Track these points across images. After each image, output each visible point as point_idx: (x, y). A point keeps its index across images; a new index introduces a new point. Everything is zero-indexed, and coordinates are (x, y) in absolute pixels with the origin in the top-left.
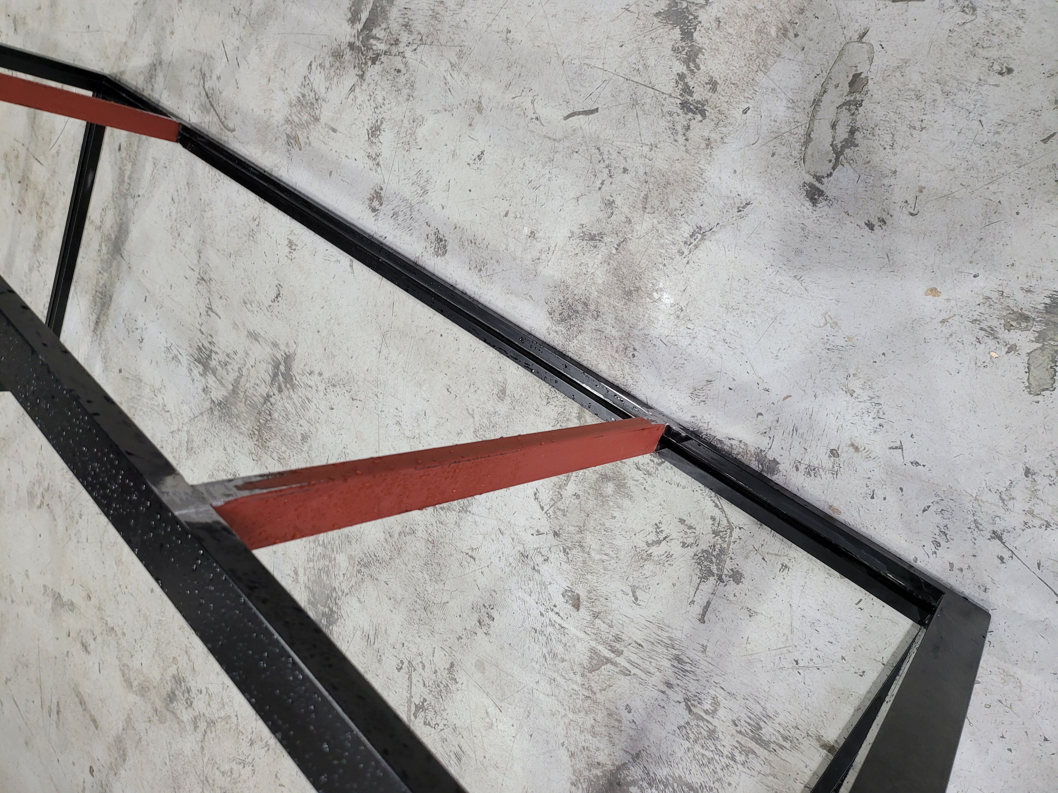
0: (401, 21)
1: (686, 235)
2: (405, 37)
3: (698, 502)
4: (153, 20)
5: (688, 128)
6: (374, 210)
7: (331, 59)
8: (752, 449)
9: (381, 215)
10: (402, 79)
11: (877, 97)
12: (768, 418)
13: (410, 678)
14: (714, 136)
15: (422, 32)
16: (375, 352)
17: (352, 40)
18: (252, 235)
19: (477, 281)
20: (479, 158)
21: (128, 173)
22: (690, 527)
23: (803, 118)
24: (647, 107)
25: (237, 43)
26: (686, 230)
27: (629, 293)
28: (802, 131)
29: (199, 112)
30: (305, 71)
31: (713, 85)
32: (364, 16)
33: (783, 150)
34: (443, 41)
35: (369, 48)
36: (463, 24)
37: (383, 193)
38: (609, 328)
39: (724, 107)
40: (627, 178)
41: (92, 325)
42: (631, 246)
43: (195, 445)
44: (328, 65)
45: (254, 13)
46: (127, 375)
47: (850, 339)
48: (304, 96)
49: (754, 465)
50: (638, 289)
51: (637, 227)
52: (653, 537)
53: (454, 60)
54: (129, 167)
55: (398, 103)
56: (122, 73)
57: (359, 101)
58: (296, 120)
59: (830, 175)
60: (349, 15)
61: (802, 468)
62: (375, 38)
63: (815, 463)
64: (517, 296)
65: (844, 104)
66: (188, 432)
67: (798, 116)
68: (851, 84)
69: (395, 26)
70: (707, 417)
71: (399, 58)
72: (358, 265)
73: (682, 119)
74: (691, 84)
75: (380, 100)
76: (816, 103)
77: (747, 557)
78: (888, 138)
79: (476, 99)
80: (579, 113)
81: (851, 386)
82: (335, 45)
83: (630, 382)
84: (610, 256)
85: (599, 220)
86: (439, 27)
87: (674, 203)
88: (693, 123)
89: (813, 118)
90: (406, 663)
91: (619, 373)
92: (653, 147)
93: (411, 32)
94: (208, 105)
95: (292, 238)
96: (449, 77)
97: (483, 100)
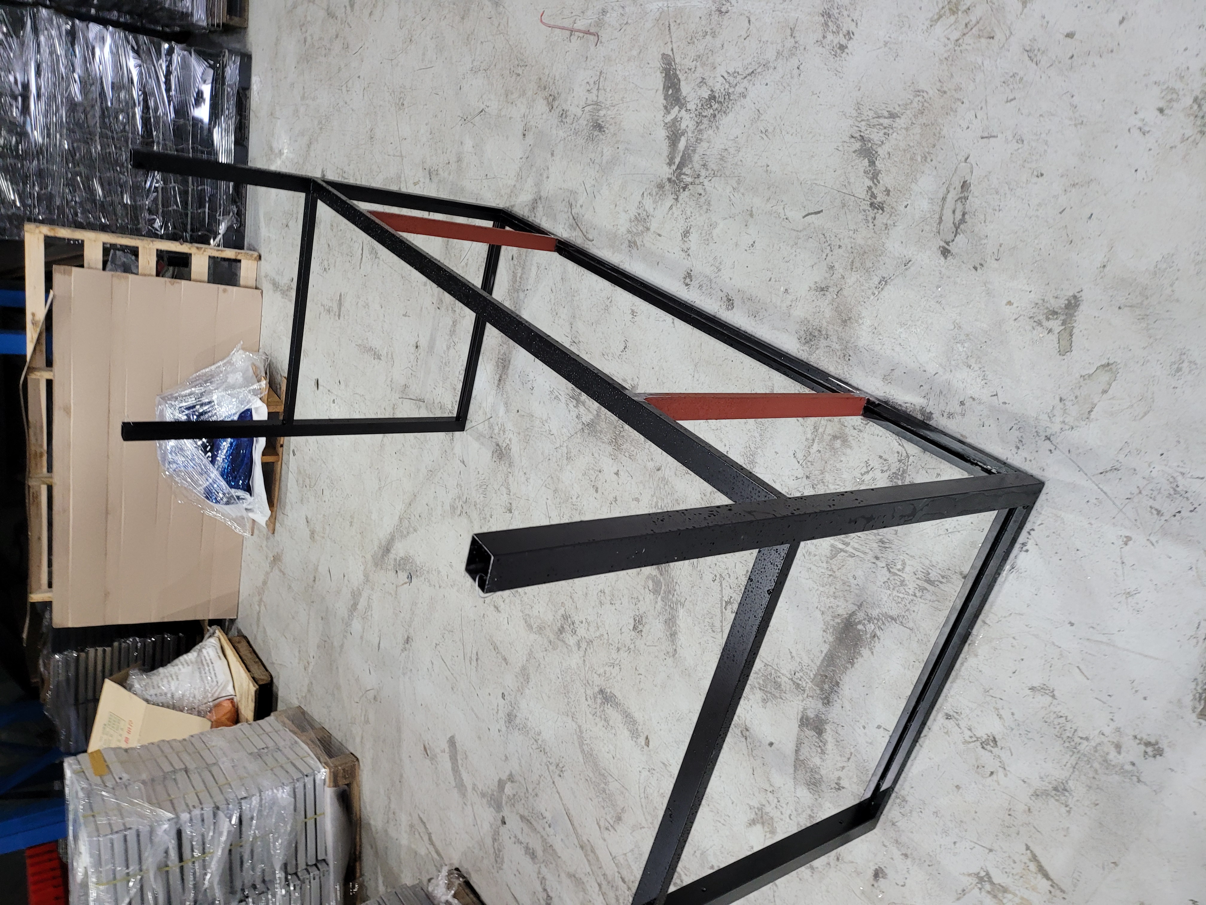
0: (701, 163)
1: (877, 283)
2: (703, 173)
3: (889, 444)
4: (534, 169)
5: (875, 218)
6: (687, 285)
7: (657, 189)
8: (918, 407)
9: (691, 287)
10: (702, 199)
11: (976, 194)
12: (926, 387)
13: (721, 585)
14: (889, 222)
15: (715, 168)
16: (690, 377)
17: (670, 176)
18: (607, 309)
19: (753, 323)
20: (752, 246)
21: (519, 275)
22: (885, 460)
23: (937, 209)
24: (851, 207)
25: (593, 182)
26: (876, 280)
27: (845, 321)
28: (937, 216)
29: (568, 230)
30: (639, 198)
31: (888, 192)
32: (677, 160)
33: (927, 228)
34: (728, 174)
35: (681, 181)
36: (739, 163)
37: (692, 273)
38: (834, 344)
39: (894, 204)
40: (841, 251)
41: (496, 382)
42: (845, 292)
43: (572, 455)
44: (654, 194)
45: (604, 162)
46: (523, 413)
47: (968, 335)
48: (639, 214)
49: (920, 417)
50: (850, 319)
51: (848, 281)
52: (865, 470)
53: (735, 185)
54: (520, 270)
55: (701, 215)
56: (513, 206)
57: (675, 215)
58: (635, 230)
59: (953, 241)
60: (668, 161)
61: (945, 414)
62: (684, 174)
63: (952, 411)
64: (779, 330)
65: (959, 198)
66: (567, 446)
67: (934, 208)
68: (962, 187)
69: (697, 166)
70: (893, 392)
71: (700, 186)
72: (677, 321)
73: (871, 213)
74: (875, 192)
75: (689, 213)
76: (944, 199)
77: (918, 473)
78: (982, 217)
79: (749, 209)
80: (812, 214)
81: (970, 363)
82: (659, 181)
83: (848, 376)
84: (833, 300)
85: (825, 278)
86: (725, 165)
87: (869, 264)
88: (877, 215)
89: (943, 208)
90: (718, 576)
91: (841, 372)
92: (855, 231)
93: (707, 170)
94: (575, 225)
96: (732, 197)
97: (754, 209)
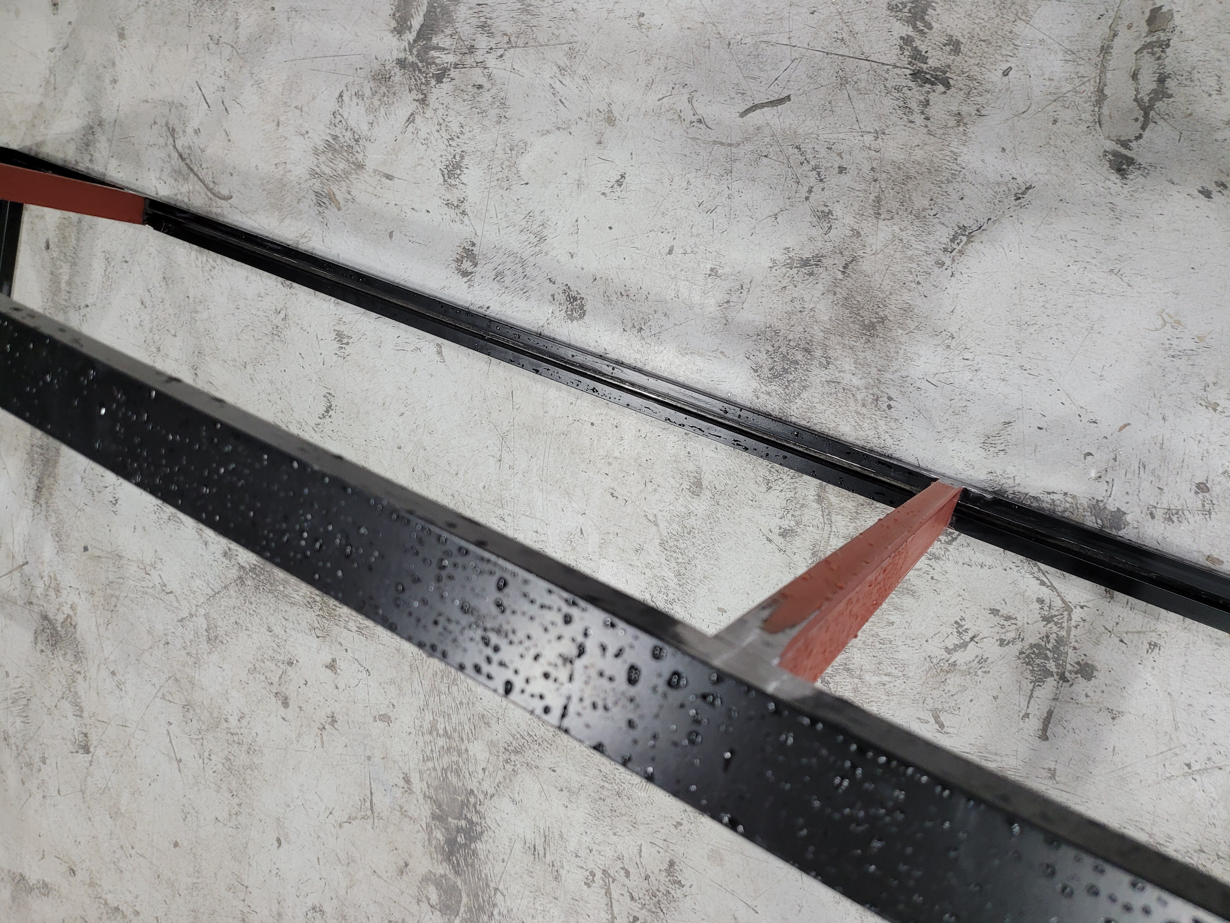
0: (474, 21)
1: (945, 240)
2: (482, 42)
3: (1014, 583)
4: (82, 68)
5: (927, 103)
6: (465, 274)
7: (372, 84)
8: (1085, 502)
9: (477, 278)
10: (486, 97)
11: (1190, 32)
12: (1101, 457)
13: (608, 893)
14: (965, 109)
15: (509, 31)
16: (492, 461)
17: (402, 56)
18: (276, 333)
19: (637, 344)
20: (619, 183)
21: (65, 278)
22: (1008, 618)
23: (1089, 71)
24: (862, 85)
25: (221, 82)
26: (943, 235)
27: (872, 326)
28: (1090, 88)
29: (172, 181)
30: (333, 105)
31: (955, 46)
32: (417, 22)
33: (1067, 115)
34: (542, 39)
35: (430, 63)
36: (569, 15)
37: (476, 250)
38: (848, 376)
39: (975, 71)
40: (846, 179)
41: (31, 493)
42: (866, 266)
43: (221, 632)
44: (368, 93)
45: (243, 39)
46: (97, 553)
47: (1201, 339)
48: (335, 138)
49: (1091, 522)
50: (883, 320)
51: (870, 240)
52: (954, 640)
53: (563, 61)
54: (65, 271)
55: (484, 128)
56: (40, 144)
57: (423, 134)
58: (328, 171)
59: (1140, 137)
60: (394, 24)
61: (1159, 513)
62: (437, 48)
63: (1176, 504)
64: (701, 355)
65: (1145, 47)
66: (206, 616)
67: (1081, 70)
68: (1150, 21)
69: (466, 30)
70: (1011, 470)
71: (479, 70)
72: (450, 348)
73: (916, 94)
74: (923, 48)
75: (455, 128)
76: (1105, 50)
77: (1097, 643)
78: (1212, 82)
79: (603, 107)
80: (762, 106)
81: (1212, 399)
82: (376, 66)
83: (889, 442)
84: (836, 283)
85: (811, 239)
86: (534, 22)
87: (920, 202)
88: (932, 97)
89: (1103, 69)
90: (599, 874)
91: (871, 433)
92: (878, 134)
93: (491, 35)
94: (185, 170)
95: (342, 328)
96: (558, 85)
97: (614, 108)
